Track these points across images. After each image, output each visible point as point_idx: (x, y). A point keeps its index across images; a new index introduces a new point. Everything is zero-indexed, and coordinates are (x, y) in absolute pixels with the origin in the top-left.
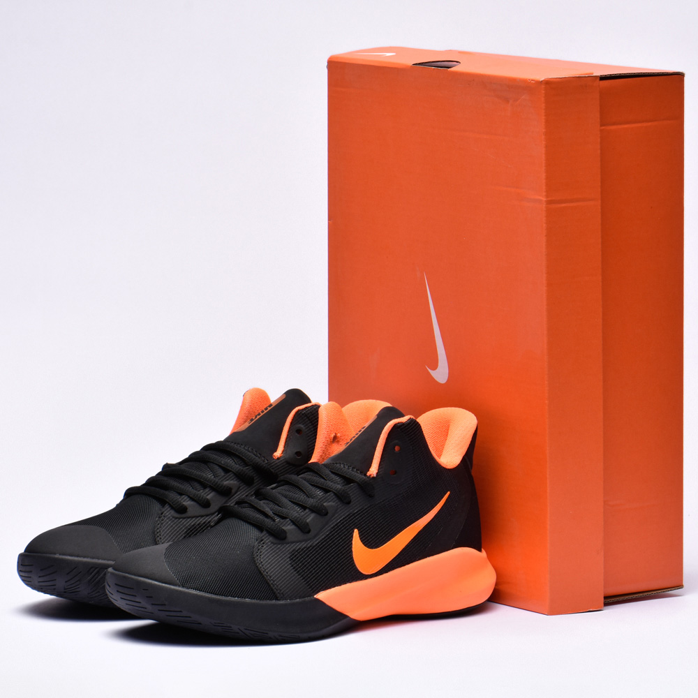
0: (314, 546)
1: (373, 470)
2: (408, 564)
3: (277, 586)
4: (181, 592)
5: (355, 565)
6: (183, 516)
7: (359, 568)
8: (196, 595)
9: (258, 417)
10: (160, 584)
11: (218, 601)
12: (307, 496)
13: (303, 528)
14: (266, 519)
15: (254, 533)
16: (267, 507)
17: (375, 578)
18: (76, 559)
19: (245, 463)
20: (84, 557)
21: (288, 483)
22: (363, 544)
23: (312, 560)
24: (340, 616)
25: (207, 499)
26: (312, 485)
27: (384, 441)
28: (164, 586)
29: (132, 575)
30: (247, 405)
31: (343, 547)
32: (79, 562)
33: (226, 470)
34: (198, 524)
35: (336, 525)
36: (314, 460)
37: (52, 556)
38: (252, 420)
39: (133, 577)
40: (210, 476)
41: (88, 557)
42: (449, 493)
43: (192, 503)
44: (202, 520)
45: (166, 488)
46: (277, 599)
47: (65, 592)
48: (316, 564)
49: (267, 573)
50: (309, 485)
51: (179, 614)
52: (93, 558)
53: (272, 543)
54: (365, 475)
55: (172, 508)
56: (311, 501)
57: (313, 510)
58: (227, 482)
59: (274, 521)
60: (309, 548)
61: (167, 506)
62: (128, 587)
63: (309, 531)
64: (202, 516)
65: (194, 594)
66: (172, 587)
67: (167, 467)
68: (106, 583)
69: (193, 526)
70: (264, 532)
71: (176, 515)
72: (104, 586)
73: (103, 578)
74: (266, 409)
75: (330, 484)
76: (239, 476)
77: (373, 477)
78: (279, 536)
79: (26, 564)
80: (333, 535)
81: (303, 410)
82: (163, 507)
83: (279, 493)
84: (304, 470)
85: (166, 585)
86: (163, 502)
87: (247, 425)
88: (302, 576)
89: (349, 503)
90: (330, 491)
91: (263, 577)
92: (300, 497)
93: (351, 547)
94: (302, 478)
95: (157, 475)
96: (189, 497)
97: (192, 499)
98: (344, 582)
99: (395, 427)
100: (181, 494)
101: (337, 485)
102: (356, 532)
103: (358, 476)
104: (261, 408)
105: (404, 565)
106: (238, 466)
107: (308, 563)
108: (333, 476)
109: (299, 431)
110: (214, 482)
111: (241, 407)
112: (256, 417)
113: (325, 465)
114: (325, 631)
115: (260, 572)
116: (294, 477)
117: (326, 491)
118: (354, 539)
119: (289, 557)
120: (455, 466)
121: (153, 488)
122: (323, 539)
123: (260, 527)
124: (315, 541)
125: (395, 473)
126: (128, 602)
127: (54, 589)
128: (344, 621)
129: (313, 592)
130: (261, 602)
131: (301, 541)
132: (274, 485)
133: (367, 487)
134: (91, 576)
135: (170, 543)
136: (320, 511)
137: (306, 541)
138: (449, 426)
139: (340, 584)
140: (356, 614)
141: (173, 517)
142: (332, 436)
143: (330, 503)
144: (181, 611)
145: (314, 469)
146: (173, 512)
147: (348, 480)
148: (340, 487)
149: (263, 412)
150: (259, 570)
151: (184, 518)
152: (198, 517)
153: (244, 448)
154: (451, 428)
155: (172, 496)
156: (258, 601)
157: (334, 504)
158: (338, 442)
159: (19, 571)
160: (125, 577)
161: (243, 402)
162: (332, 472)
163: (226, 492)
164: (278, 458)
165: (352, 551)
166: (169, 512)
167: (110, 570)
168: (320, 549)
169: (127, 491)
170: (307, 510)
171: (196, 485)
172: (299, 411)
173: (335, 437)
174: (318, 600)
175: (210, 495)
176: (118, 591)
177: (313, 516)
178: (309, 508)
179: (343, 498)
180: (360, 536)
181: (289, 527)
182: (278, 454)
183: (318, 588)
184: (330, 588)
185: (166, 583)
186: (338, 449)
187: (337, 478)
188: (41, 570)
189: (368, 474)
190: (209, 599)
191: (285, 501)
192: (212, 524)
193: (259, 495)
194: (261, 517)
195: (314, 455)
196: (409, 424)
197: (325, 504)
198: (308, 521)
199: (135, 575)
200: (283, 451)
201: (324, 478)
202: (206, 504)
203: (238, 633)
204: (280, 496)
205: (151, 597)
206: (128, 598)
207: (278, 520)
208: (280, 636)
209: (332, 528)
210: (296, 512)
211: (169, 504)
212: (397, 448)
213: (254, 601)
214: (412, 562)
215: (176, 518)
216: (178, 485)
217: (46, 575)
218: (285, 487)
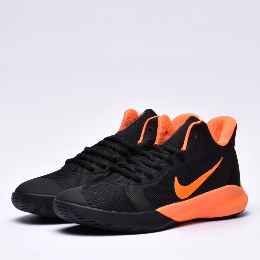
0: (155, 186)
1: (184, 148)
2: (203, 193)
3: (137, 205)
4: (89, 209)
5: (176, 195)
6: (93, 173)
7: (178, 196)
8: (97, 210)
9: (131, 123)
10: (79, 206)
11: (108, 213)
12: (152, 161)
13: (150, 177)
14: (131, 173)
15: (125, 180)
16: (131, 167)
17: (186, 200)
18: (39, 195)
19: (124, 146)
20: (43, 194)
21: (142, 155)
22: (180, 184)
23: (154, 192)
24: (169, 219)
25: (105, 164)
26: (154, 156)
27: (189, 133)
28: (81, 207)
29: (65, 201)
30: (126, 118)
31: (170, 186)
32: (40, 197)
33: (114, 150)
34: (100, 177)
35: (166, 175)
36: (156, 143)
37: (27, 194)
38: (128, 125)
39: (66, 202)
40: (106, 153)
41: (44, 194)
42: (222, 158)
43: (97, 166)
44: (102, 175)
45: (84, 159)
46: (137, 212)
47: (34, 211)
48: (156, 194)
49: (132, 199)
50: (153, 156)
51: (88, 220)
52: (47, 194)
53: (134, 184)
54: (180, 150)
55: (87, 169)
56: (153, 164)
57: (155, 168)
58: (115, 156)
59: (135, 173)
60: (153, 186)
61: (85, 168)
62: (63, 207)
63: (152, 178)
64: (102, 173)
65: (96, 210)
66: (85, 207)
67: (86, 148)
68: (53, 207)
69: (97, 177)
70: (131, 179)
71: (89, 172)
72: (53, 208)
73: (52, 204)
74: (135, 119)
75: (163, 155)
76: (121, 153)
77: (184, 151)
78: (138, 181)
79: (15, 198)
80: (164, 180)
81: (152, 119)
82: (83, 168)
83: (138, 160)
84: (151, 149)
85: (82, 206)
86: (83, 166)
87: (126, 127)
88: (150, 200)
89: (172, 164)
90: (163, 158)
91: (130, 201)
92: (149, 161)
93: (174, 186)
94: (149, 152)
95: (81, 152)
96: (95, 163)
97: (97, 164)
98: (171, 203)
99: (194, 126)
100: (92, 162)
101: (166, 155)
102: (176, 178)
103: (177, 151)
104: (133, 119)
105: (201, 194)
106: (120, 148)
107: (152, 194)
108: (164, 151)
109: (150, 130)
110: (108, 155)
111: (123, 118)
112: (130, 123)
113: (160, 146)
114: (161, 227)
115: (128, 199)
116: (146, 152)
117: (161, 158)
118: (175, 182)
119: (143, 191)
120: (225, 145)
121: (79, 159)
122: (160, 182)
123: (128, 177)
124: (156, 183)
125: (195, 149)
126: (64, 215)
127: (29, 210)
128: (171, 222)
129: (155, 208)
130: (129, 213)
131: (149, 183)
132: (136, 156)
133: (181, 156)
134: (46, 203)
135: (85, 185)
136: (158, 168)
137: (151, 183)
138: (223, 125)
139: (168, 204)
140: (177, 218)
141: (88, 174)
142: (165, 131)
143: (163, 164)
144: (89, 219)
145: (156, 148)
146: (87, 171)
147: (172, 153)
148: (168, 156)
149: (133, 121)
150: (128, 198)
151: (93, 174)
152: (100, 173)
153: (123, 139)
154: (224, 126)
155: (87, 163)
156: (128, 213)
157: (165, 164)
158: (168, 134)
159: (13, 201)
160: (62, 203)
161: (124, 116)
162: (164, 149)
163: (114, 161)
164: (140, 144)
165: (174, 188)
166: (85, 171)
167: (55, 199)
168: (158, 187)
169: (66, 161)
170: (152, 168)
171: (99, 157)
172: (150, 120)
173: (166, 132)
174: (157, 212)
175: (106, 162)
176: (59, 210)
177: (154, 170)
178: (152, 167)
179: (170, 162)
180: (178, 180)
181: (142, 176)
182: (140, 141)
183: (157, 206)
184: (164, 206)
185: (82, 205)
186: (167, 137)
187: (167, 152)
188: (22, 201)
189: (182, 149)
190: (103, 212)
191: (141, 163)
192: (106, 176)
193: (129, 161)
194: (129, 172)
195: (156, 141)
196: (201, 124)
197: (160, 165)
198: (152, 173)
199: (67, 202)
200: (142, 140)
201: (160, 152)
202: (104, 167)
203: (118, 229)
204: (138, 161)
205: (75, 212)
206: (63, 213)
207: (137, 173)
208: (139, 230)
209: (164, 176)
210: (146, 169)
211: (86, 167)
212: (195, 136)
213: (125, 213)
214: (205, 192)
215: (89, 174)
216: (90, 157)
217: (25, 203)
218: (141, 157)
